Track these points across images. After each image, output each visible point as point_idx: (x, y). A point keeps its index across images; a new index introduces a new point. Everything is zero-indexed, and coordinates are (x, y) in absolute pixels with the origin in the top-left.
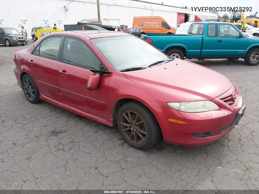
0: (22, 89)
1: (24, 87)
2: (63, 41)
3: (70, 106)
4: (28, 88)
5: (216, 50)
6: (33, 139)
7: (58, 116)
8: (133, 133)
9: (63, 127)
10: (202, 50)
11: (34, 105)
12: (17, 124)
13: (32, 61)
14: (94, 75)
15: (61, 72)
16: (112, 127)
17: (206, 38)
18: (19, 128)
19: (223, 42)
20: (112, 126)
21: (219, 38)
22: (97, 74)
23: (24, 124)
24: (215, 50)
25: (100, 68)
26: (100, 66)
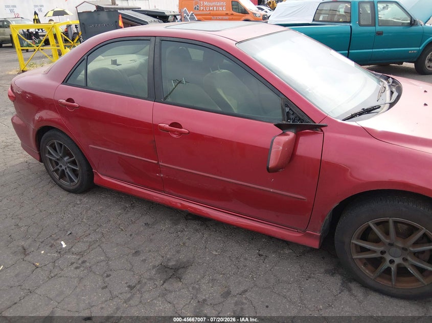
0: (41, 161)
1: (47, 155)
2: (157, 50)
3: (188, 200)
4: (58, 159)
5: (374, 50)
6: (129, 296)
7: (147, 219)
8: (390, 265)
9: (178, 252)
10: (350, 51)
11: (77, 198)
12: (63, 255)
13: (69, 100)
14: (283, 134)
15: (167, 126)
16: (316, 249)
17: (357, 29)
18: (75, 265)
19: (384, 35)
20: (317, 247)
21: (378, 28)
22: (288, 132)
23: (81, 254)
24: (371, 50)
25: (283, 115)
26: (283, 110)
